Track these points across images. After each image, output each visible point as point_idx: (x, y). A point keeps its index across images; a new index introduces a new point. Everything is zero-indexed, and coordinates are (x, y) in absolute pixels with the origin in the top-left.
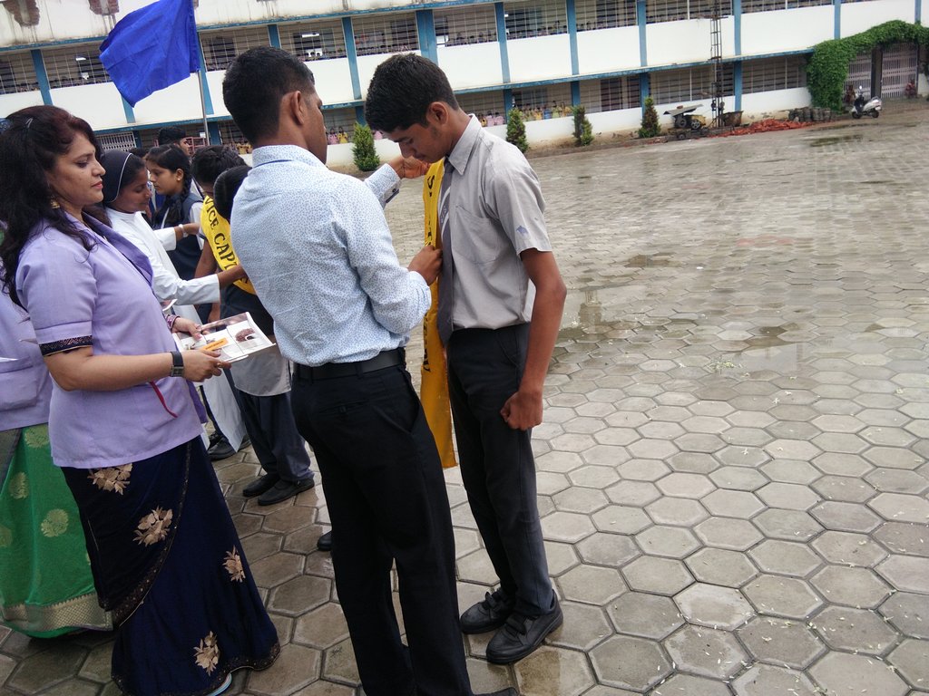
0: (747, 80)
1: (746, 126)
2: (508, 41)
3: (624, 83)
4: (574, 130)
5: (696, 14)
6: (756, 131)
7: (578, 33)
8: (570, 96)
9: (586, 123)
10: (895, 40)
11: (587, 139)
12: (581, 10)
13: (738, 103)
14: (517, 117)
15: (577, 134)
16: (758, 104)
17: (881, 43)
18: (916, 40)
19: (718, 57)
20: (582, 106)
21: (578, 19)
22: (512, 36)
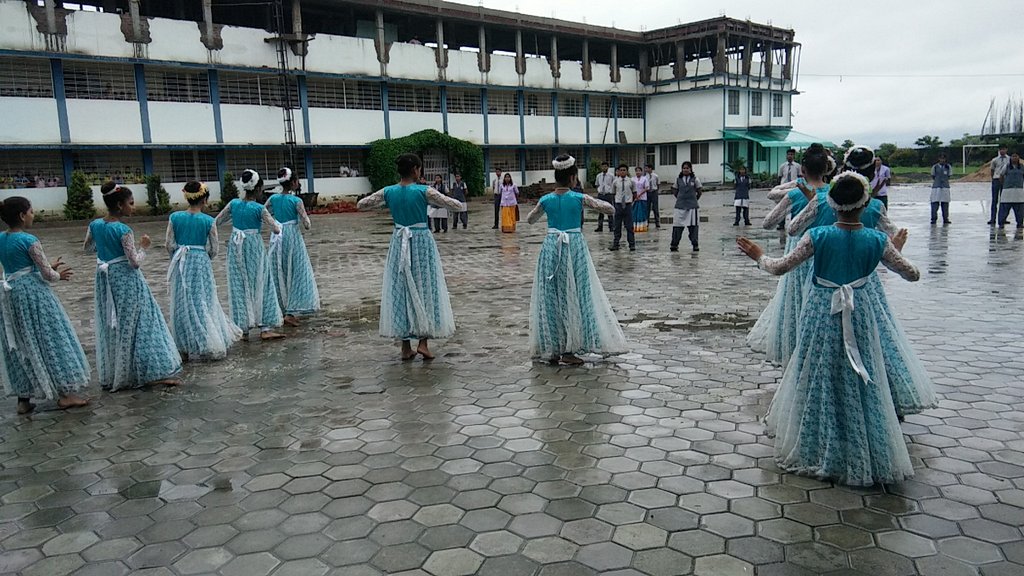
0: (317, 166)
1: (322, 206)
2: (67, 100)
3: (196, 157)
4: (147, 198)
5: (267, 102)
6: (335, 211)
7: (149, 102)
8: (141, 164)
9: (164, 191)
10: (432, 145)
11: (164, 208)
12: (151, 80)
13: (311, 185)
14: (82, 180)
15: (152, 202)
16: (329, 188)
17: (422, 147)
18: (447, 146)
19: (291, 143)
20: (157, 175)
21: (147, 88)
22: (71, 94)
